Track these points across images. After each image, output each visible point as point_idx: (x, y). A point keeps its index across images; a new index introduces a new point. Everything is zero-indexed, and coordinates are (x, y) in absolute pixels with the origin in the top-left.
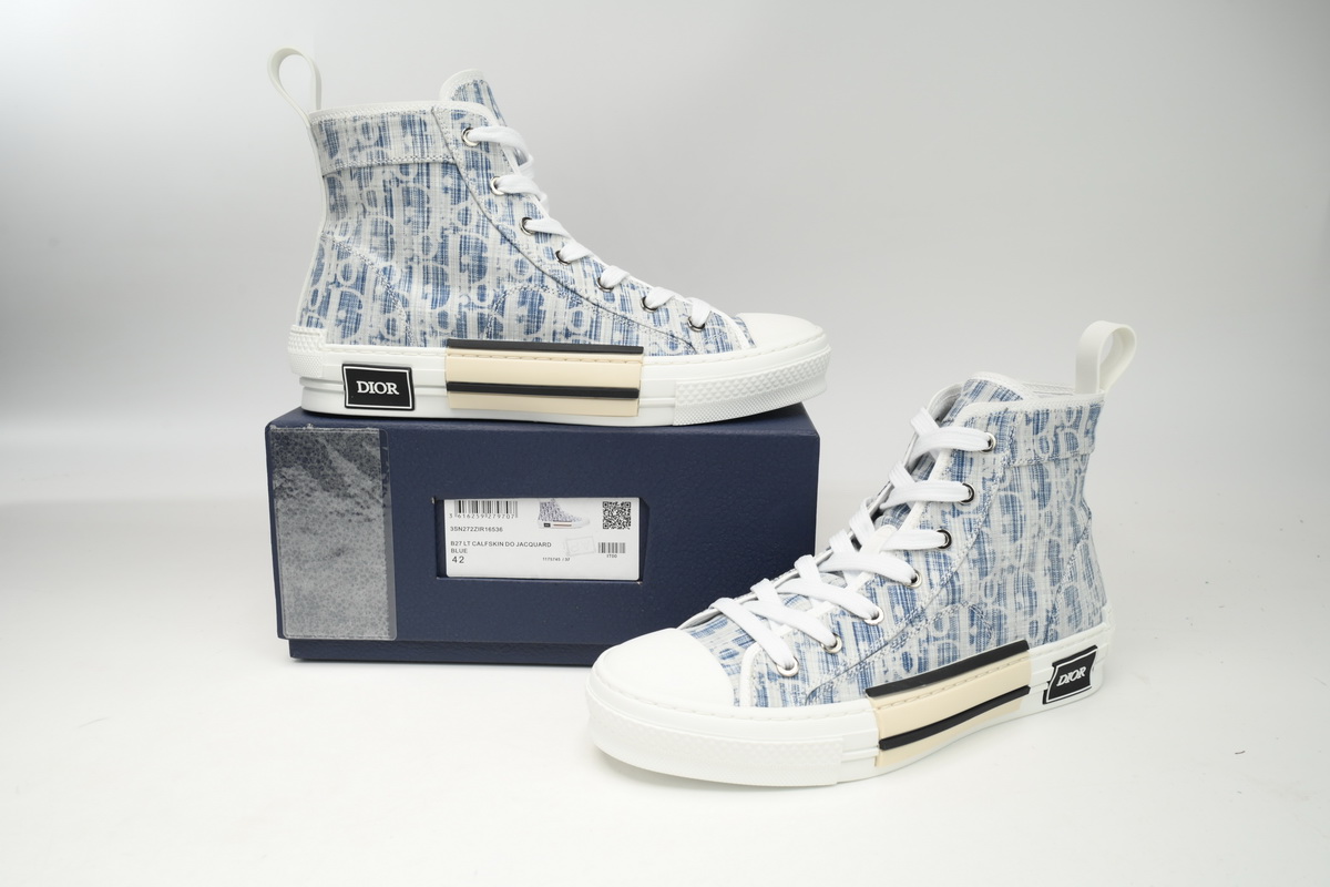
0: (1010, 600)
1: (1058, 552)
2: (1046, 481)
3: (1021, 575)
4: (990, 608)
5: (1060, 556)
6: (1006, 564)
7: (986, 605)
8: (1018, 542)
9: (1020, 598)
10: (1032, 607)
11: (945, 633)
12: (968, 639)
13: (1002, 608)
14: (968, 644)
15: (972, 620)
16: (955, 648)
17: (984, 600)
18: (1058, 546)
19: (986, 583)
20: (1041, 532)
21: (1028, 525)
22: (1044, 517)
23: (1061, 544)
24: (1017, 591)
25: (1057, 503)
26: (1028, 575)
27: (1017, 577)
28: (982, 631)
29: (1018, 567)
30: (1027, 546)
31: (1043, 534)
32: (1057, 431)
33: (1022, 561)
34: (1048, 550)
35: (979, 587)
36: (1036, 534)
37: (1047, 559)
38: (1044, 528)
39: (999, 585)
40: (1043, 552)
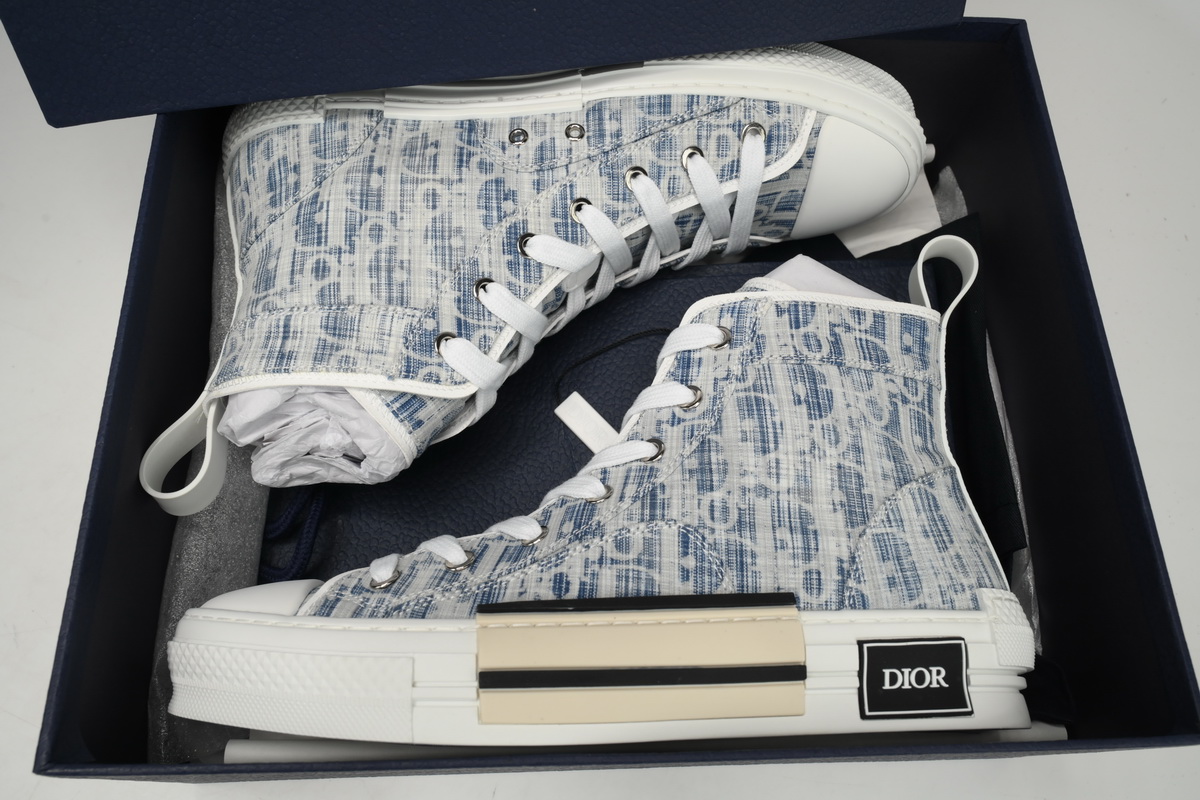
0: (764, 534)
1: (861, 485)
2: (822, 387)
3: (784, 505)
4: (721, 537)
5: (865, 491)
6: (750, 482)
7: (713, 531)
8: (771, 456)
9: (783, 534)
10: (808, 549)
11: (632, 556)
12: (677, 573)
13: (747, 542)
14: (677, 580)
15: (686, 547)
16: (651, 580)
17: (708, 523)
18: (859, 477)
19: (712, 501)
20: (817, 450)
21: (789, 436)
22: (820, 431)
23: (864, 474)
24: (777, 523)
25: (847, 419)
26: (800, 506)
27: (776, 505)
28: (706, 565)
29: (775, 490)
30: (791, 463)
31: (822, 453)
32: (837, 330)
33: (784, 484)
34: (836, 477)
35: (699, 504)
36: (807, 449)
37: (837, 489)
38: (824, 446)
39: (740, 509)
40: (826, 479)
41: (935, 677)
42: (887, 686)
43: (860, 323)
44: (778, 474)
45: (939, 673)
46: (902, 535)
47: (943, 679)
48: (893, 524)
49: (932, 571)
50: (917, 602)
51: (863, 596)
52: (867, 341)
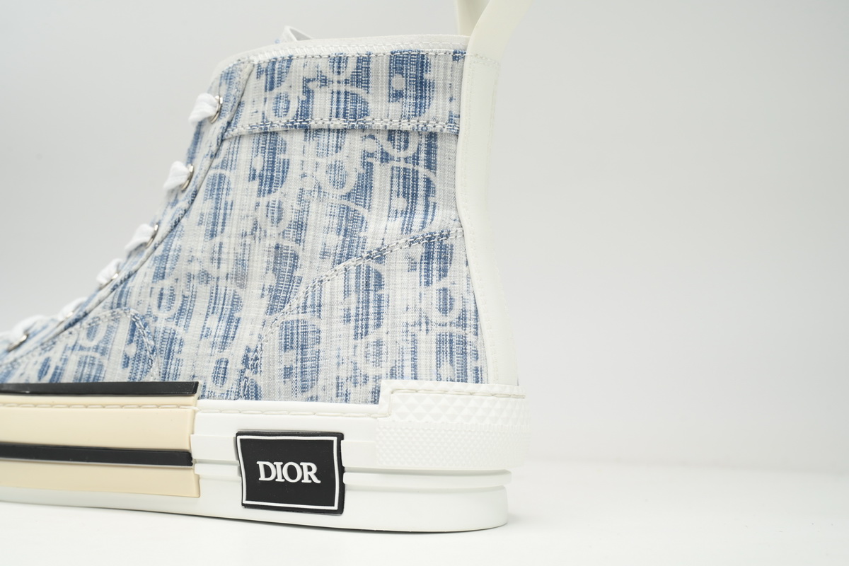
0: (196, 322)
1: (294, 267)
2: (280, 157)
3: (222, 291)
4: (161, 324)
5: (297, 274)
6: (195, 268)
7: (156, 319)
8: (217, 240)
9: (213, 322)
10: (226, 337)
11: (94, 343)
12: (121, 360)
13: (180, 330)
14: (120, 367)
15: (132, 335)
16: (101, 366)
17: (155, 311)
18: (295, 257)
19: (162, 289)
20: (258, 230)
21: (236, 217)
22: (265, 208)
23: (300, 254)
24: (211, 310)
25: (298, 191)
26: (235, 291)
27: (214, 292)
28: (143, 353)
29: (216, 276)
30: (232, 246)
31: (263, 233)
32: (311, 85)
33: (225, 268)
34: (272, 259)
35: (151, 292)
36: (249, 231)
37: (270, 272)
38: (266, 225)
39: (184, 297)
40: (262, 261)
41: (307, 473)
42: (263, 478)
43: (339, 73)
44: (219, 259)
45: (310, 469)
46: (316, 322)
47: (316, 474)
48: (308, 310)
49: (336, 361)
50: (309, 394)
51: (256, 387)
52: (346, 93)
